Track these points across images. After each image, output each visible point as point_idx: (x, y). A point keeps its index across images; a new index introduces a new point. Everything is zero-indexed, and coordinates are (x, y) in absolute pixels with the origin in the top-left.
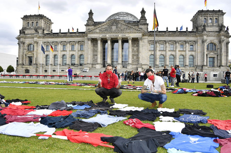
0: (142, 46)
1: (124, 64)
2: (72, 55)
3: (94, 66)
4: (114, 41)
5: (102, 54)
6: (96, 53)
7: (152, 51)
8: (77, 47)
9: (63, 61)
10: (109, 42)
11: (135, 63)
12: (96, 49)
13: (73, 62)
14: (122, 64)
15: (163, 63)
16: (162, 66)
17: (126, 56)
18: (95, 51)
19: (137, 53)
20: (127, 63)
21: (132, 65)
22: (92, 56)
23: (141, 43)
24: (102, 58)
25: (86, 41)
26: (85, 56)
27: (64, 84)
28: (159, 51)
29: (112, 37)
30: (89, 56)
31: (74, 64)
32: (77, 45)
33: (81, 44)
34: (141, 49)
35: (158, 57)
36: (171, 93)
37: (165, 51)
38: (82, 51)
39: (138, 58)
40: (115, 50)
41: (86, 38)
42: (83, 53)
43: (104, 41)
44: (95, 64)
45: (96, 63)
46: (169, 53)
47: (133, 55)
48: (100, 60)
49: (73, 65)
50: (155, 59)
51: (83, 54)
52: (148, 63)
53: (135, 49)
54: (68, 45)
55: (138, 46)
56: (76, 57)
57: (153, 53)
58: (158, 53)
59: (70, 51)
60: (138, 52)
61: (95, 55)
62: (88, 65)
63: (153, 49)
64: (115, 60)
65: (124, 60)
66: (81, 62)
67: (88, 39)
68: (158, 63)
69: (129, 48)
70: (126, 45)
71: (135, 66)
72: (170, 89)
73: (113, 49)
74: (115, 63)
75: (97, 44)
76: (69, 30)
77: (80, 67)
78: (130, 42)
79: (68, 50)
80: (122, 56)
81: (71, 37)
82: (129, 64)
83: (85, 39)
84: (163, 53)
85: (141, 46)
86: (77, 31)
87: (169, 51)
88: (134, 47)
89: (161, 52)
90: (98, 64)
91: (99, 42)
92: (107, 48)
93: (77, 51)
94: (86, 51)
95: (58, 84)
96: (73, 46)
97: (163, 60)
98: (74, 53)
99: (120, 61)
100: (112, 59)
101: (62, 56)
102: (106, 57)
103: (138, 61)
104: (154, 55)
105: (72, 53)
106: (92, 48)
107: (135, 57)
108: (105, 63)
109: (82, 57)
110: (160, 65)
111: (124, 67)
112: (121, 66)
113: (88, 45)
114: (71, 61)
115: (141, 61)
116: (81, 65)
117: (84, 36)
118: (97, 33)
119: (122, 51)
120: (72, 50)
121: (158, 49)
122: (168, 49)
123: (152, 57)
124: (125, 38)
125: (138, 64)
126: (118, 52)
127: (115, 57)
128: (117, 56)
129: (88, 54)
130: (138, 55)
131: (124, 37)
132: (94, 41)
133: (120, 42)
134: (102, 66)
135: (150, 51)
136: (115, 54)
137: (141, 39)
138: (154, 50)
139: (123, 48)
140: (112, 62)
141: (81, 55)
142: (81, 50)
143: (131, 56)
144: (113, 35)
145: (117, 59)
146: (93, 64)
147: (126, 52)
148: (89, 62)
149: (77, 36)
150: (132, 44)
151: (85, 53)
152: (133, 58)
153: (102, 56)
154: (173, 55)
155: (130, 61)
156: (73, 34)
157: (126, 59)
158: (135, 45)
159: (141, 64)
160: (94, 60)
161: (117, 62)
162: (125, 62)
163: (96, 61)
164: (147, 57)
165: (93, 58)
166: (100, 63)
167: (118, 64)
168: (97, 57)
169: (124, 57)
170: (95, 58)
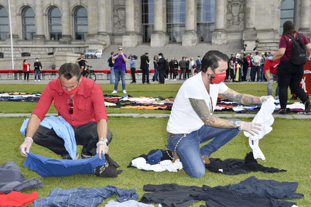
1: (204, 32)
2: (52, 8)
3: (117, 40)
5: (139, 5)
6: (121, 2)
9: (24, 26)
11: (235, 28)
13: (55, 29)
14: (198, 32)
17: (208, 7)
20: (212, 28)
21: (227, 32)
22: (110, 10)
24: (139, 15)
26: (90, 10)
27: (28, 100)
30: (103, 12)
31: (60, 36)
35: (308, 3)
39: (245, 12)
42: (84, 1)
44: (121, 35)
45: (121, 31)
47: (230, 4)
48: (132, 23)
49: (56, 36)
51: (84, 3)
52: (276, 26)
56: (65, 15)
61: (118, 9)
62: (101, 38)
64: (176, 21)
65: (202, 21)
66: (81, 29)
71: (236, 37)
74: (177, 29)
77: (76, 43)
80: (198, 8)
82: (217, 30)
90: (127, 33)
95: (9, 99)
98: (56, 1)
99: (191, 23)
100: (169, 17)
101: (19, 11)
102: (149, 14)
103: (245, 20)
105: (49, 1)
107: (235, 10)
108: (149, 30)
109: (80, 12)
111: (202, 40)
112: (195, 37)
114: (50, 26)
115: (254, 21)
116: (79, 37)
123: (290, 3)
125: (245, 29)
127: (176, 12)
129: (97, 5)
130: (244, 2)
134: (140, 39)
136: (176, 3)
140: (169, 26)
141: (78, 8)
143: (222, 8)
145: (183, 17)
146: (112, 35)
148: (102, 29)
151: (88, 2)
152: (229, 12)
153: (139, 9)
155: (221, 22)
157: (208, 16)
159: (254, 29)
160: (115, 22)
161: (183, 26)
162: (205, 25)
163: (122, 24)
164: (273, 6)
165: (114, 16)
166: (133, 32)
167: (186, 32)
168: (125, 14)
169: (202, 10)
170: (120, 16)
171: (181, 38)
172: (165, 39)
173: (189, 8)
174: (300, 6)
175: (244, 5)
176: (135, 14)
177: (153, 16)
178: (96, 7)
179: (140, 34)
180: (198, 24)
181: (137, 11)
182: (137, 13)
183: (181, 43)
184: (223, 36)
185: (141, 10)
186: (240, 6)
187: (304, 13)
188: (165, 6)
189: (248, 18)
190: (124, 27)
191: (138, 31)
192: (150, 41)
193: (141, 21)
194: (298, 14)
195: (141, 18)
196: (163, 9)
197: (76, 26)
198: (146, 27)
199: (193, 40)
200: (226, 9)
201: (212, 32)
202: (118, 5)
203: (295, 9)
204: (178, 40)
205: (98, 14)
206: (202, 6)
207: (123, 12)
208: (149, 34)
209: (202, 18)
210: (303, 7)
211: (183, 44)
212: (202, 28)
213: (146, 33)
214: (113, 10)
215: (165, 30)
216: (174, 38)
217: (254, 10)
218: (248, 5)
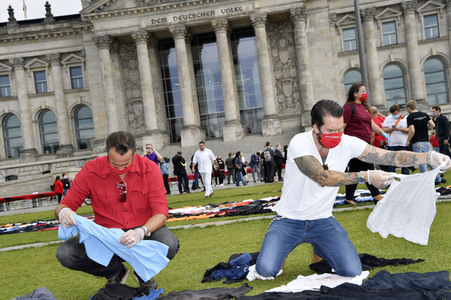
0: (311, 43)
1: (251, 121)
2: (43, 112)
4: (199, 37)
5: (160, 95)
6: (136, 93)
7: (352, 53)
8: (56, 77)
9: (7, 140)
10: (181, 44)
11: (290, 112)
12: (133, 76)
13: (50, 139)
14: (243, 122)
15: (401, 93)
17: (251, 88)
18: (130, 85)
19: (293, 72)
20: (260, 115)
21: (280, 119)
22: (122, 105)
23: (303, 29)
24: (162, 107)
25: (90, 50)
26: (96, 109)
28: (380, 49)
29: (190, 22)
30: (112, 108)
31: (57, 147)
32: (55, 69)
33: (73, 63)
34: (306, 54)
35: (377, 73)
37: (405, 45)
38: (81, 89)
39: (300, 90)
40: (207, 71)
41: (87, 37)
42: (86, 98)
43: (161, 43)
45: (140, 131)
46: (420, 53)
47: (279, 83)
48: (154, 118)
49: (52, 149)
51: (86, 100)
53: (285, 56)
54: (20, 73)
55: (294, 43)
56: (62, 118)
57: (355, 61)
58: (377, 60)
59: (30, 96)
60: (296, 66)
61: (133, 102)
63: (352, 46)
64: (211, 111)
65: (246, 107)
66: (84, 135)
67: (98, 42)
68: (380, 97)
69: (259, 56)
70: (245, 46)
71: (293, 124)
73: (197, 67)
74: (215, 121)
75: (135, 57)
76: (11, 11)
77: (79, 154)
78: (261, 30)
79: (21, 93)
80: (239, 91)
81: (27, 38)
82: (267, 117)
83: (85, 42)
84: (398, 54)
85: (304, 41)
86: (49, 14)
87: (421, 42)
88: (279, 49)
89: (386, 53)
90: (148, 133)
91: (143, 49)
92: (177, 69)
93: (59, 93)
94: (94, 92)
96: (39, 75)
97: (399, 82)
98: (48, 102)
99: (232, 111)
100: (201, 106)
102: (175, 105)
104: (360, 69)
105: (38, 103)
106: (118, 74)
107: (287, 89)
108: (178, 125)
109: (82, 113)
111: (249, 132)
112: (239, 129)
113: (102, 65)
114: (43, 136)
115: (314, 100)
116: (83, 146)
117: (77, 33)
118: (127, 13)
119: (237, 73)
120: (40, 91)
121: (374, 42)
122: (414, 37)
123: (356, 76)
124: (240, 20)
125: (303, 111)
126: (218, 77)
127: (211, 99)
128: (219, 92)
129: (104, 100)
130: (297, 79)
131: (234, 15)
132: (122, 45)
133: (222, 37)
134: (167, 139)
135: (341, 54)
136: (210, 87)
137: (303, 13)
138: (361, 50)
139: (235, 61)
140: (203, 118)
141: (78, 107)
142: (76, 86)
143: (270, 88)
144: (193, 15)
145: (221, 105)
147: (249, 74)
149: (51, 35)
150: (269, 37)
151: (92, 99)
152: (280, 92)
153: (161, 100)
154: (438, 57)
155: (271, 106)
156: (33, 28)
157: (252, 100)
158: (283, 42)
160: (131, 120)
161: (222, 115)
162: (250, 112)
163: (140, 122)
164: (334, 80)
165: (129, 113)
166: (156, 130)
167: (227, 123)
168: (143, 108)
169: (244, 93)
170: (136, 111)
171: (221, 131)
172: (200, 135)
173: (227, 92)
174: (369, 78)
175: (298, 82)
176: (156, 108)
177: (181, 107)
178: (102, 104)
179: (165, 133)
180: (241, 112)
181: (159, 103)
182: (159, 106)
183: (221, 138)
184: (276, 123)
185: (163, 100)
186: (293, 83)
187: (374, 86)
188: (195, 93)
189: (306, 98)
190: (144, 125)
191: (163, 128)
192: (179, 140)
193: (165, 115)
196: (193, 96)
197: (78, 131)
198: (173, 122)
199: (237, 133)
200: (275, 89)
201: (261, 120)
202: (133, 98)
204: (217, 134)
205: (107, 112)
206: (243, 89)
207: (139, 106)
208: (177, 131)
209: (245, 103)
210: (373, 80)
211: (225, 139)
212: (247, 116)
213: (174, 130)
214: (127, 105)
215: (198, 124)
216: (211, 133)
217: (311, 87)
218: (303, 82)
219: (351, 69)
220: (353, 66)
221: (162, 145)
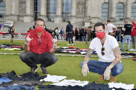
3: (21, 19)
5: (33, 2)
11: (80, 15)
14: (62, 17)
15: (122, 14)
16: (121, 19)
17: (67, 4)
19: (84, 1)
20: (69, 15)
21: (76, 17)
22: (18, 3)
24: (33, 6)
26: (7, 3)
30: (14, 4)
35: (114, 6)
36: (131, 60)
39: (85, 8)
44: (23, 16)
45: (23, 14)
46: (131, 1)
47: (78, 4)
48: (29, 10)
50: (109, 10)
52: (100, 16)
58: (115, 1)
61: (22, 3)
62: (12, 17)
64: (51, 10)
65: (64, 11)
68: (114, 15)
71: (81, 20)
72: (130, 54)
74: (52, 15)
80: (63, 5)
82: (71, 16)
90: (26, 16)
97: (122, 10)
99: (59, 12)
100: (48, 9)
102: (38, 6)
103: (85, 12)
104: (108, 3)
107: (81, 7)
108: (38, 14)
110: (118, 19)
111: (64, 21)
112: (61, 19)
115: (89, 13)
123: (106, 6)
125: (85, 16)
127: (52, 6)
128: (55, 4)
134: (33, 19)
136: (52, 2)
140: (48, 13)
143: (74, 5)
145: (55, 9)
146: (19, 16)
148: (13, 13)
152: (78, 8)
155: (74, 13)
157: (67, 9)
159: (90, 16)
160: (20, 9)
161: (55, 13)
162: (66, 13)
163: (24, 11)
164: (98, 6)
165: (20, 7)
166: (29, 15)
167: (56, 16)
168: (25, 5)
169: (64, 6)
170: (23, 7)
171: (54, 19)
172: (46, 19)
173: (58, 5)
174: (111, 7)
175: (85, 5)
176: (31, 6)
177: (40, 8)
178: (10, 1)
179: (33, 16)
180: (62, 13)
181: (32, 5)
182: (32, 6)
183: (54, 22)
184: (75, 19)
185: (34, 4)
186: (83, 5)
187: (112, 11)
188: (46, 3)
189: (87, 11)
190: (25, 12)
191: (32, 14)
193: (34, 9)
194: (110, 11)
195: (34, 8)
196: (45, 4)
198: (36, 13)
199: (59, 20)
200: (76, 6)
201: (69, 17)
202: (22, 1)
203: (108, 8)
204: (52, 20)
205: (11, 5)
206: (64, 4)
207: (24, 5)
208: (38, 16)
209: (64, 10)
210: (112, 8)
211: (55, 22)
212: (64, 15)
213: (36, 16)
214: (19, 4)
215: (46, 15)
216: (50, 19)
217: (90, 8)
218: (87, 5)
219: (105, 3)
220: (106, 2)
221: (31, 21)
